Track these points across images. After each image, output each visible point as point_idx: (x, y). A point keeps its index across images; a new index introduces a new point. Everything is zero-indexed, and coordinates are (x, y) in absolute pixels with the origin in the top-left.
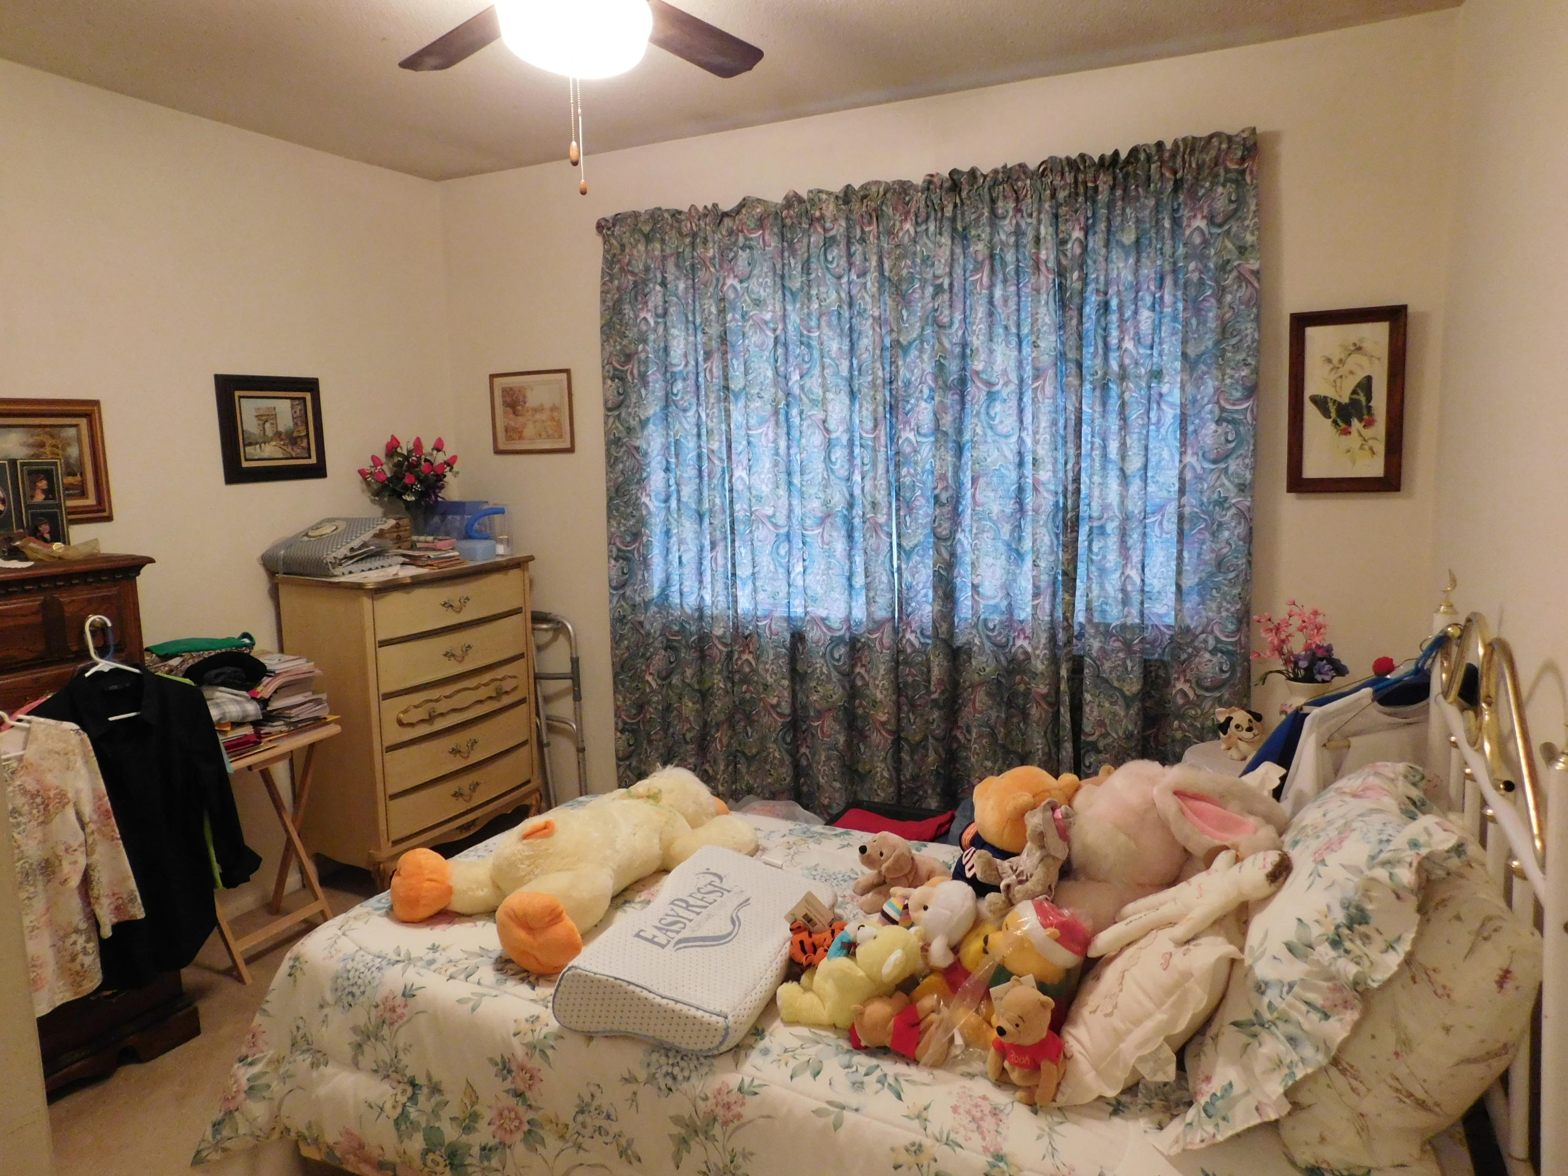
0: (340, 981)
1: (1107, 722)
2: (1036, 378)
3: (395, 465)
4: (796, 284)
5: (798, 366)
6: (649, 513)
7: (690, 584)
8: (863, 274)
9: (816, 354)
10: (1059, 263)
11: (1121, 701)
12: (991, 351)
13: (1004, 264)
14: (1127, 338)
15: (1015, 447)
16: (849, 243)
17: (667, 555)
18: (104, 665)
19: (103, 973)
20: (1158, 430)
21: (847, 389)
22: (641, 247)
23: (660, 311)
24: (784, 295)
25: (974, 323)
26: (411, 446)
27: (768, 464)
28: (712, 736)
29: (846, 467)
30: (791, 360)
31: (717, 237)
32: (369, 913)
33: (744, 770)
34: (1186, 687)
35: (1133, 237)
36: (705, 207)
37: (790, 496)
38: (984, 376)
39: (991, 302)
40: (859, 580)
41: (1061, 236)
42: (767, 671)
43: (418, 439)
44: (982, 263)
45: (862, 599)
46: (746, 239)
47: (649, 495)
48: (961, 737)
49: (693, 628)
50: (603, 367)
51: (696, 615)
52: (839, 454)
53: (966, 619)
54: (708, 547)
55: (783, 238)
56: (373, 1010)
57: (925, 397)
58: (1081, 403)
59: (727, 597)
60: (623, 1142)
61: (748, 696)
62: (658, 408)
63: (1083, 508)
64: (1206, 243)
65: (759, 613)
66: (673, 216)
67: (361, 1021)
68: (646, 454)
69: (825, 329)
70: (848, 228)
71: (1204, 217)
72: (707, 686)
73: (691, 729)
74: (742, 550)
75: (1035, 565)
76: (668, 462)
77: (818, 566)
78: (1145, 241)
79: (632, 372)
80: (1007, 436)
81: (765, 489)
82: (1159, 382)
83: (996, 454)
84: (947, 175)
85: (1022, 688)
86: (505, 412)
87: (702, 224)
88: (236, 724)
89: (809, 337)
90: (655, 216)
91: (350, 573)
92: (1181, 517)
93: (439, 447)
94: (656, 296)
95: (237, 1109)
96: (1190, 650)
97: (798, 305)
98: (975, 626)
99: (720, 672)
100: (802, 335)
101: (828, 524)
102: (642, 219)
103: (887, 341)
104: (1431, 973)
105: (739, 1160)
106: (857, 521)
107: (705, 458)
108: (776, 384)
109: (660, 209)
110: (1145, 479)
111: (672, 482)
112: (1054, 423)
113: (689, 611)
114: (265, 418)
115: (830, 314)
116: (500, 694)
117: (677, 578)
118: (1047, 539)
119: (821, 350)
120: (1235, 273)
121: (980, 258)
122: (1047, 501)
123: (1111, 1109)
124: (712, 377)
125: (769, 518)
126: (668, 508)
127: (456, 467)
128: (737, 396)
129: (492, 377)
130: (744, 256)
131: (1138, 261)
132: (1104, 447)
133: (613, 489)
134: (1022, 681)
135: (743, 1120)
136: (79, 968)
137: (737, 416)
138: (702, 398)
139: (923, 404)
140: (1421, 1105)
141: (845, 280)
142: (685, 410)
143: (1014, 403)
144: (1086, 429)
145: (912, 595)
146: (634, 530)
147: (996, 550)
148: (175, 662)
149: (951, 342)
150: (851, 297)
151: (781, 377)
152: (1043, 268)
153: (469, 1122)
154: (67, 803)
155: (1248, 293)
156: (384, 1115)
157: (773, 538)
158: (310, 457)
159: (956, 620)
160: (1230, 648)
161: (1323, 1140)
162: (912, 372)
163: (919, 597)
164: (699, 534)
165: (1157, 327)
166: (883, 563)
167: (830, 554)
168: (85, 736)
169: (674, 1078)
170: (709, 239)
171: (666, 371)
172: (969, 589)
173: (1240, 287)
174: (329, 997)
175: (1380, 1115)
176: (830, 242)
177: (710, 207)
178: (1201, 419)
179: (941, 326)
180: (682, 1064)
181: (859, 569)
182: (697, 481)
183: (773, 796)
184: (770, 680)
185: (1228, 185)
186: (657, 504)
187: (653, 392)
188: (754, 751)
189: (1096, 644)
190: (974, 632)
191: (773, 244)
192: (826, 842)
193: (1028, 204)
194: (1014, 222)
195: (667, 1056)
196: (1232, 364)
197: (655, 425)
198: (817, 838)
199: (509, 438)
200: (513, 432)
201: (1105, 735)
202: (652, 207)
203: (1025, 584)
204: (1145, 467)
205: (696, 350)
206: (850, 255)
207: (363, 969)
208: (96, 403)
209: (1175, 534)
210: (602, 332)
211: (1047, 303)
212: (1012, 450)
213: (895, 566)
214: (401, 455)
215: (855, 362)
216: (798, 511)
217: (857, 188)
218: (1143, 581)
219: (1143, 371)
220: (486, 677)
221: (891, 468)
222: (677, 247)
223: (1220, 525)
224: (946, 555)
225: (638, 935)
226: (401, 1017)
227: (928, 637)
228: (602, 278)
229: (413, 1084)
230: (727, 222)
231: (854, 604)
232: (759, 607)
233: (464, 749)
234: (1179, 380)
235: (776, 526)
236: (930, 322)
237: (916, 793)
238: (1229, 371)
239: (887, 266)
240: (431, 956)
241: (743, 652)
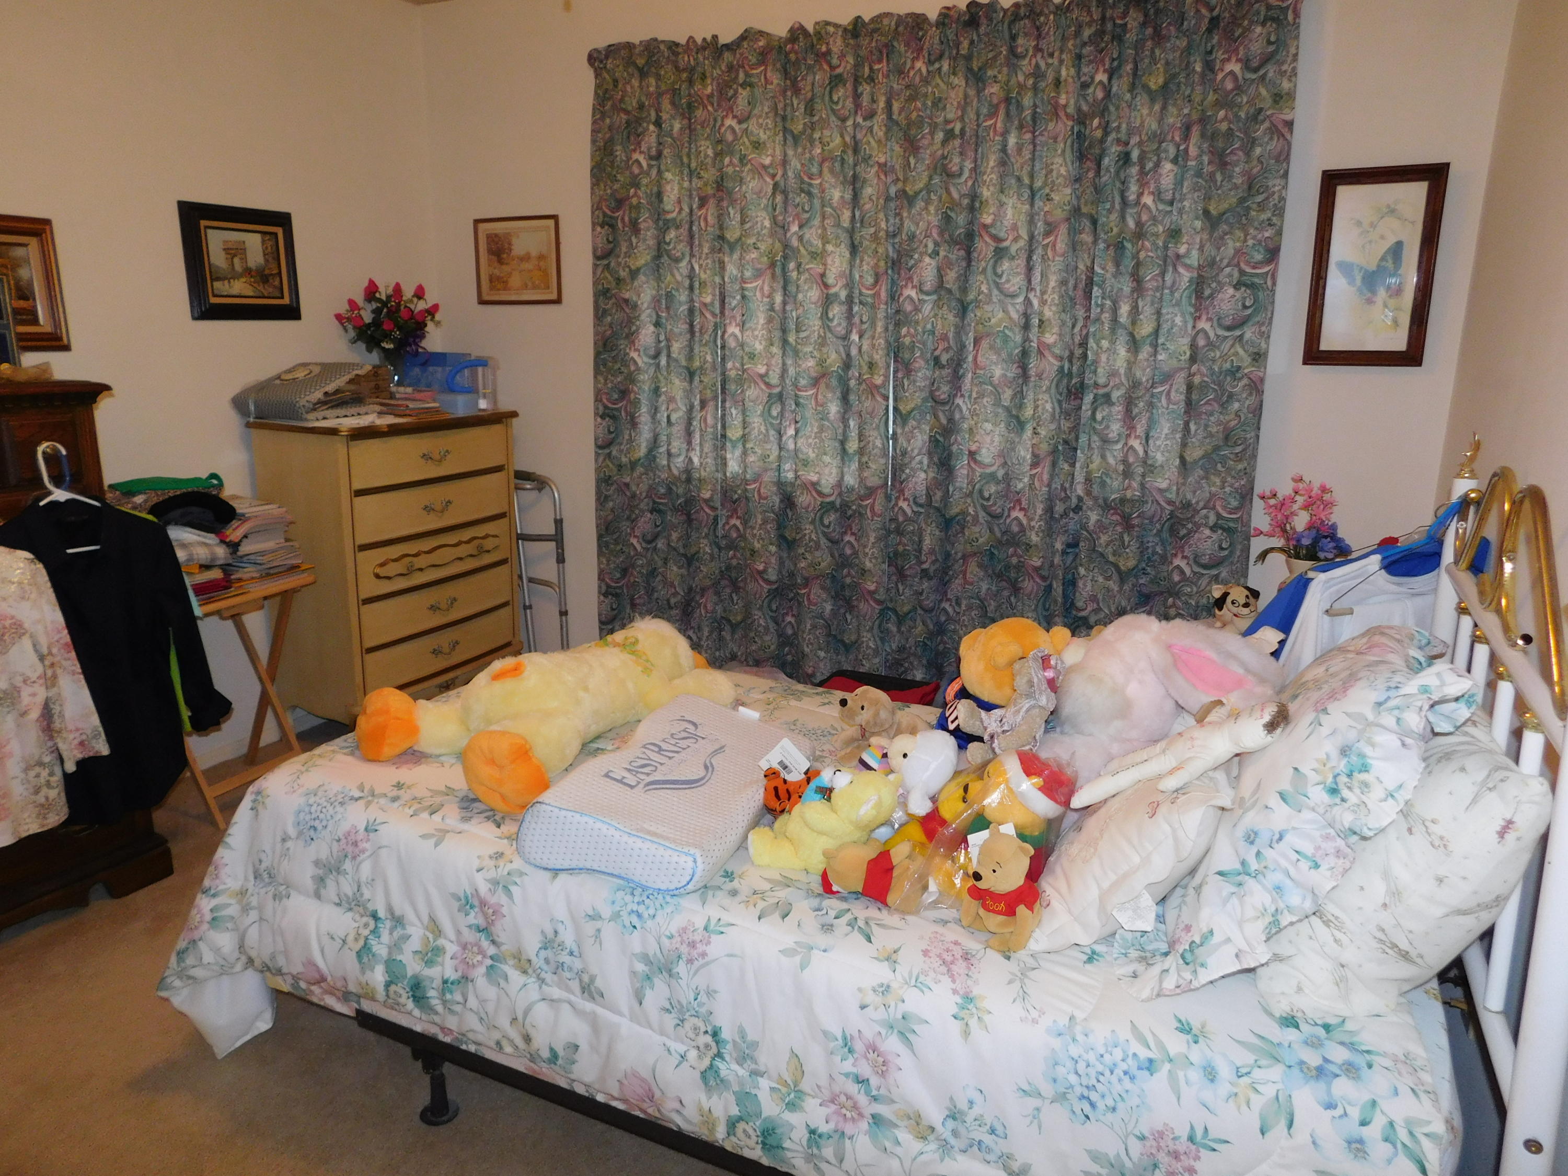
0: (302, 815)
1: (1100, 597)
2: (1047, 234)
3: (373, 312)
4: (798, 127)
5: (797, 216)
6: (638, 369)
7: (677, 445)
8: (870, 116)
9: (817, 202)
10: (1079, 110)
11: (1115, 577)
12: (1002, 205)
13: (1020, 107)
14: (1146, 192)
15: (1021, 308)
16: (857, 81)
17: (655, 413)
18: (60, 495)
19: (70, 807)
20: (1172, 293)
21: (848, 241)
22: (635, 82)
23: (654, 152)
24: (785, 137)
25: (984, 173)
26: (390, 291)
27: (761, 319)
28: (697, 602)
29: (844, 324)
30: (790, 209)
31: (716, 72)
32: (333, 751)
33: (728, 637)
34: (1183, 564)
35: (1161, 81)
36: (704, 39)
37: (784, 354)
38: (993, 231)
39: (1004, 150)
40: (853, 446)
41: (1083, 79)
42: (754, 536)
43: (398, 285)
44: (996, 107)
45: (854, 466)
46: (747, 75)
47: (637, 350)
48: (950, 610)
49: (681, 491)
50: (593, 213)
51: (684, 477)
52: (836, 311)
53: (961, 489)
54: (697, 407)
55: (785, 73)
56: (335, 843)
57: (930, 251)
58: (1093, 262)
59: (715, 459)
60: (586, 978)
61: (734, 562)
62: (649, 257)
63: (1088, 375)
64: (1238, 89)
65: (748, 476)
66: (670, 48)
67: (324, 854)
68: (635, 307)
69: (827, 175)
70: (855, 66)
71: (1238, 60)
72: (693, 550)
73: (676, 594)
74: (734, 412)
75: (1035, 433)
76: (658, 316)
77: (811, 429)
78: (1173, 87)
79: (623, 219)
80: (1013, 296)
81: (759, 347)
82: (1176, 244)
83: (1001, 315)
84: (964, 8)
85: (1014, 560)
86: (489, 260)
87: (700, 57)
88: (205, 567)
89: (810, 185)
90: (651, 46)
91: (324, 418)
92: (1190, 387)
93: (420, 293)
94: (650, 139)
95: (200, 939)
96: (1190, 526)
97: (800, 150)
98: (970, 494)
99: (707, 536)
100: (802, 182)
101: (822, 386)
102: (637, 51)
103: (893, 190)
104: (1428, 824)
105: (703, 998)
106: (852, 383)
107: (697, 313)
108: (772, 234)
109: (655, 40)
110: (1155, 346)
111: (662, 338)
112: (1064, 283)
113: (676, 472)
114: (234, 251)
115: (833, 159)
116: (482, 551)
117: (664, 438)
118: (1049, 407)
119: (822, 198)
120: (1267, 124)
121: (995, 101)
122: (1049, 366)
123: (1085, 957)
124: (707, 225)
125: (762, 376)
126: (658, 366)
127: (438, 317)
128: (732, 247)
129: (477, 222)
130: (744, 94)
131: (1164, 108)
132: (1115, 310)
133: (600, 343)
134: (1015, 554)
135: (707, 959)
136: (43, 800)
137: (731, 269)
138: (696, 249)
139: (927, 260)
140: (1405, 956)
141: (850, 123)
142: (677, 260)
143: (1021, 262)
144: (1096, 292)
145: (906, 460)
146: (622, 388)
147: (996, 415)
148: (139, 499)
149: (959, 192)
150: (856, 143)
151: (780, 227)
152: (1062, 114)
153: (431, 955)
154: (24, 634)
155: (1279, 146)
156: (346, 947)
157: (765, 399)
158: (282, 298)
159: (951, 489)
160: (1231, 525)
161: (1299, 989)
162: (917, 225)
163: (914, 464)
164: (689, 393)
165: (1179, 183)
166: (878, 427)
167: (824, 417)
168: (40, 566)
169: (639, 916)
170: (708, 75)
171: (658, 219)
172: (966, 457)
173: (1271, 139)
174: (292, 832)
175: (1360, 966)
176: (836, 81)
177: (709, 38)
178: (1219, 283)
179: (951, 175)
180: (647, 901)
181: (854, 434)
182: (688, 336)
183: (758, 663)
184: (757, 545)
185: (1269, 24)
186: (646, 359)
187: (645, 240)
188: (739, 618)
189: (1094, 517)
190: (969, 500)
191: (775, 82)
192: (806, 700)
193: (1051, 40)
194: (1034, 61)
195: (633, 894)
196: (1256, 224)
197: (645, 275)
198: (798, 696)
199: (492, 288)
200: (497, 282)
201: (1098, 610)
202: (648, 38)
203: (1025, 454)
204: (1156, 332)
205: (690, 196)
206: (857, 96)
207: (325, 804)
208: (47, 222)
209: (1183, 404)
210: (593, 175)
211: (1064, 151)
212: (1018, 311)
213: (891, 432)
214: (379, 300)
215: (857, 214)
216: (792, 371)
217: (867, 19)
218: (1146, 452)
219: (1161, 229)
220: (467, 534)
221: (891, 327)
222: (674, 83)
223: (1231, 396)
224: (944, 421)
225: (607, 775)
226: (363, 851)
227: (921, 506)
228: (593, 116)
229: (375, 916)
230: (727, 56)
231: (846, 470)
232: (749, 471)
233: (443, 606)
234: (1198, 240)
235: (768, 385)
236: (938, 171)
237: (902, 665)
238: (1252, 231)
239: (896, 106)
240: (395, 793)
241: (731, 517)
